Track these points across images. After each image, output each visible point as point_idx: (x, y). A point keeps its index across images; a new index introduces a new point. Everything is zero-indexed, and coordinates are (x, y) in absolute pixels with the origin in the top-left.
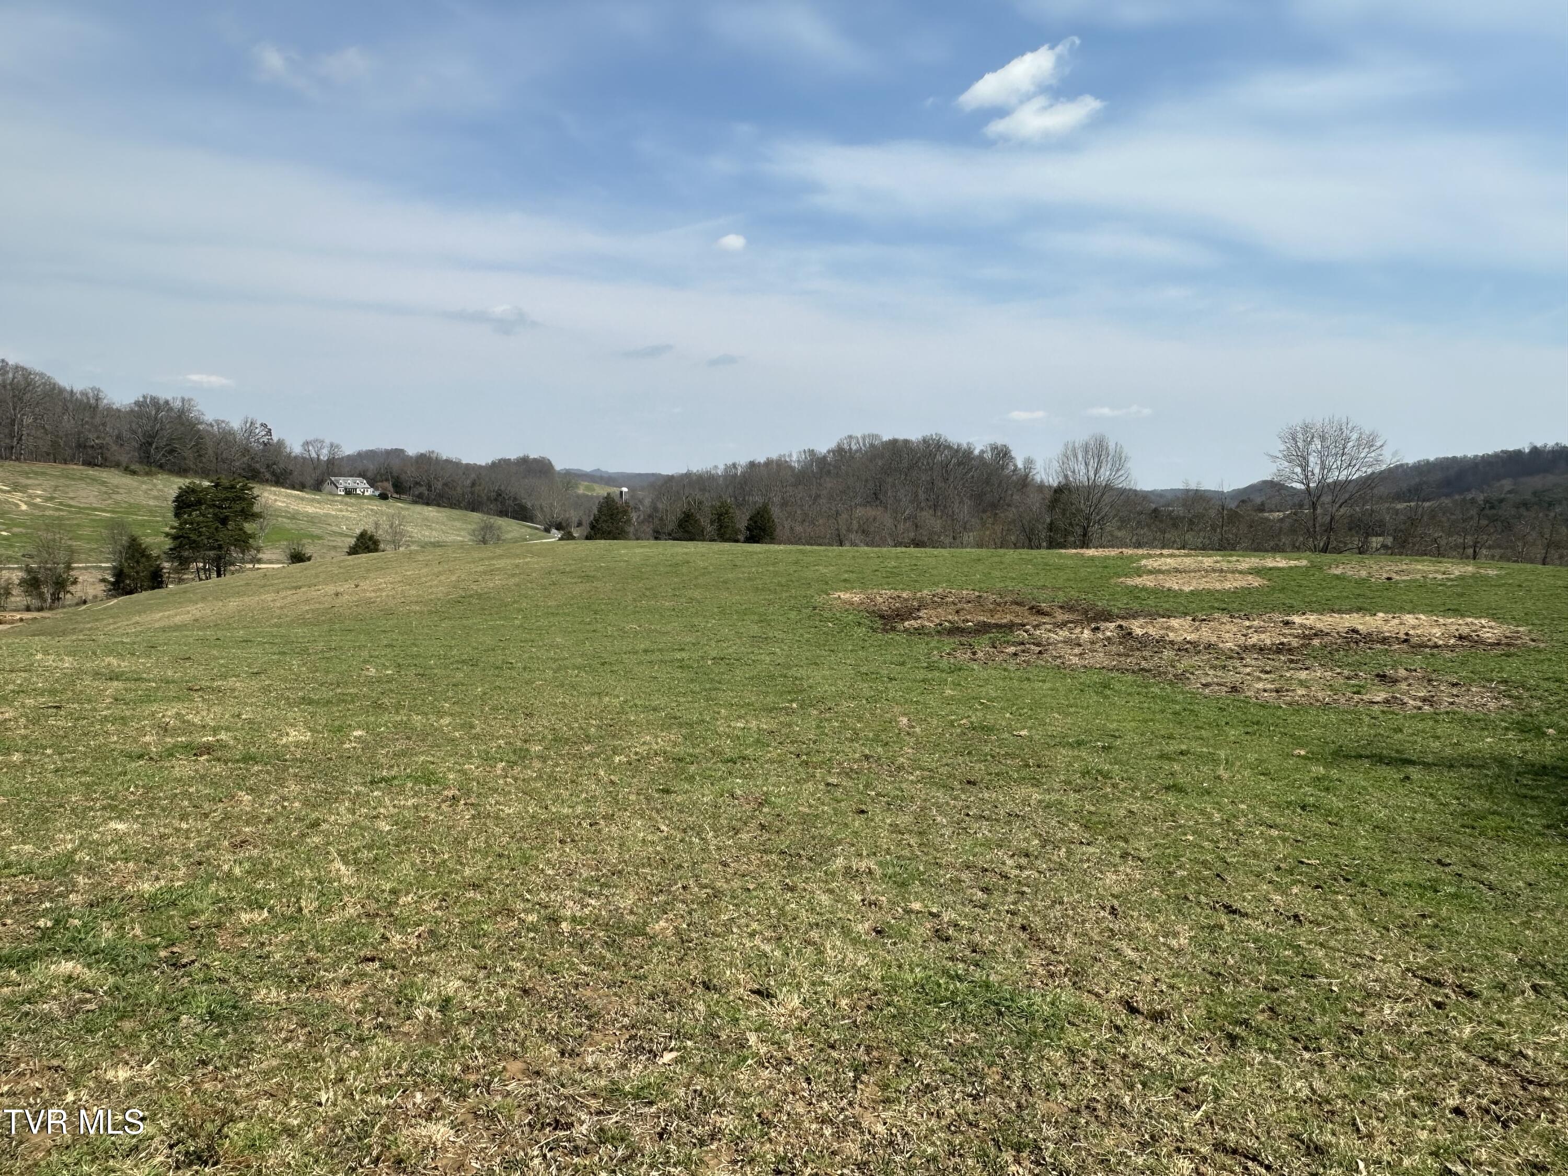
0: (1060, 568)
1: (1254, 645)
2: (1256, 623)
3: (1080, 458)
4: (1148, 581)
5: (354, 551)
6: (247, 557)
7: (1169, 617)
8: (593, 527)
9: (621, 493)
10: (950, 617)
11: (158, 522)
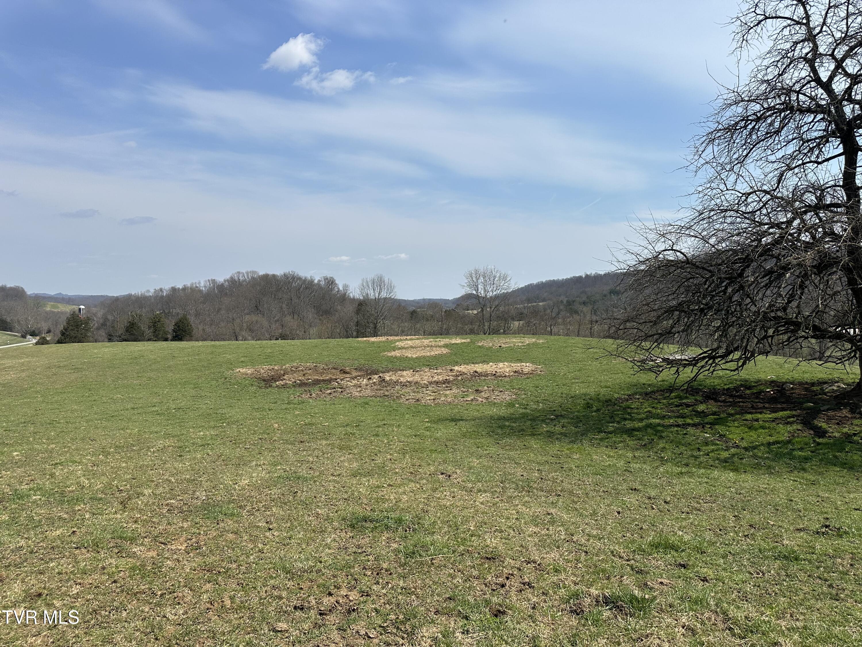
0: (357, 349)
1: (435, 381)
2: (439, 371)
3: (371, 287)
7: (403, 371)
8: (63, 334)
9: (80, 309)
10: (300, 378)
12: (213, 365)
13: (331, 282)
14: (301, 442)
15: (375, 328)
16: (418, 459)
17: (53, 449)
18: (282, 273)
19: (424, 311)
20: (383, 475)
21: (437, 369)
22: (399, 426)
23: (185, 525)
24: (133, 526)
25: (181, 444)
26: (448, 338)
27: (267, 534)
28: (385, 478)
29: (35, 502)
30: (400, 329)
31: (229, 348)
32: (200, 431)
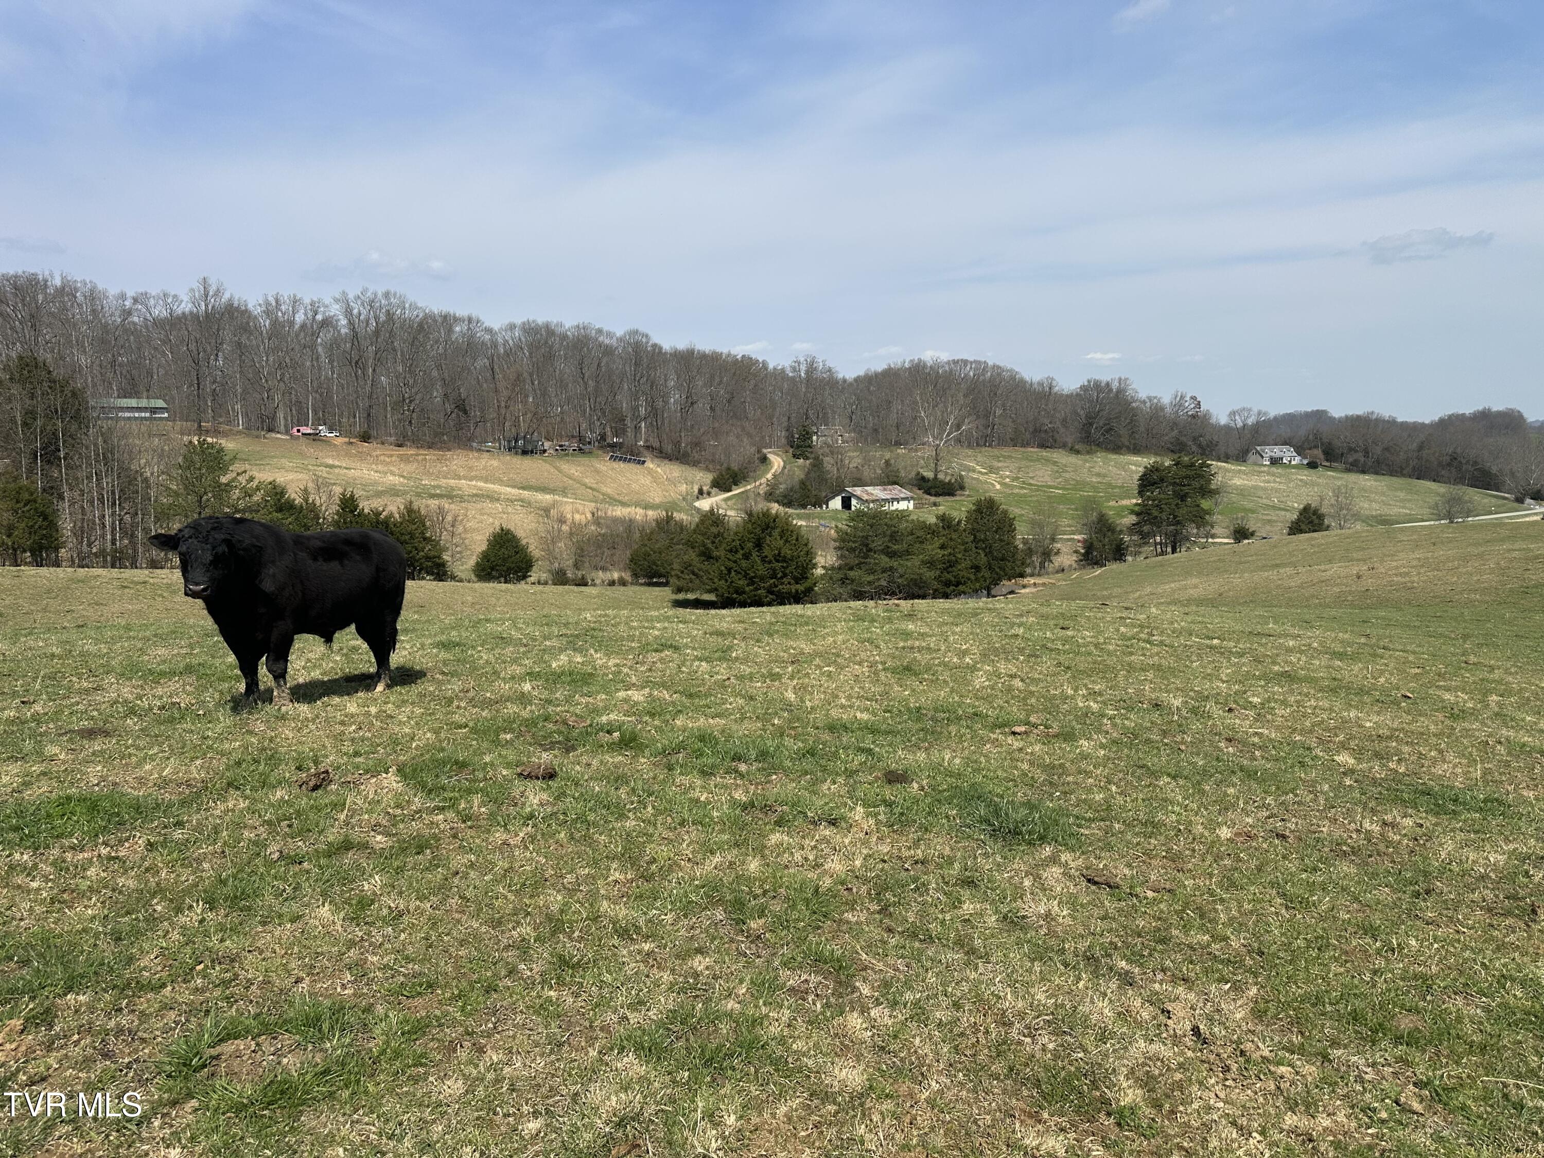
5: (1296, 529)
6: (1202, 531)
11: (1101, 497)
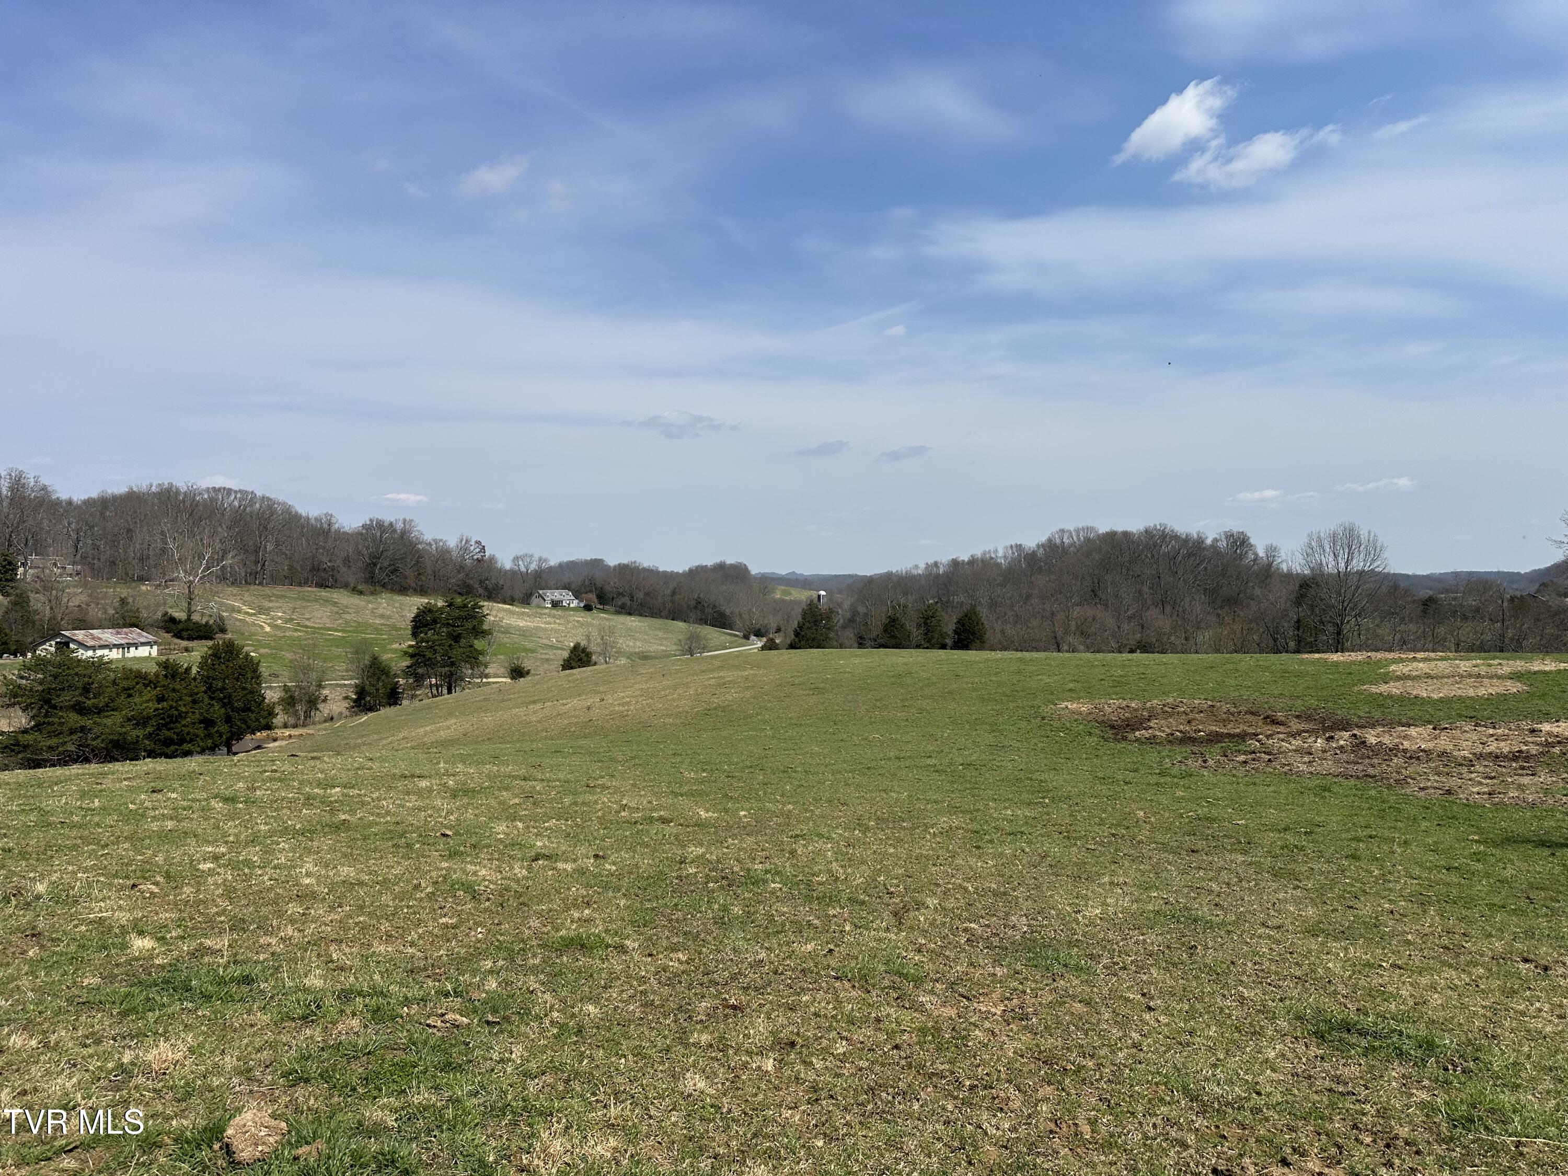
0: (1300, 675)
1: (1491, 753)
2: (1500, 731)
3: (1328, 549)
4: (1394, 688)
5: (568, 665)
6: (476, 671)
7: (1409, 726)
8: (797, 634)
9: (819, 596)
10: (1182, 727)
11: (384, 640)
12: (1021, 693)
13: (1239, 542)
14: (1193, 851)
15: (1339, 633)
16: (1458, 918)
17: (790, 811)
18: (1142, 528)
19: (1455, 599)
20: (1378, 943)
21: (1494, 728)
22: (1405, 842)
23: (999, 971)
24: (916, 958)
25: (975, 826)
26: (1521, 659)
27: (1147, 1016)
28: (1384, 949)
29: (773, 892)
30: (1398, 636)
31: (1048, 665)
32: (1006, 808)
